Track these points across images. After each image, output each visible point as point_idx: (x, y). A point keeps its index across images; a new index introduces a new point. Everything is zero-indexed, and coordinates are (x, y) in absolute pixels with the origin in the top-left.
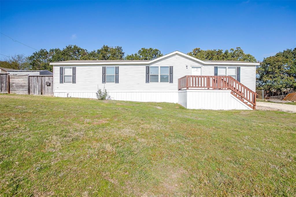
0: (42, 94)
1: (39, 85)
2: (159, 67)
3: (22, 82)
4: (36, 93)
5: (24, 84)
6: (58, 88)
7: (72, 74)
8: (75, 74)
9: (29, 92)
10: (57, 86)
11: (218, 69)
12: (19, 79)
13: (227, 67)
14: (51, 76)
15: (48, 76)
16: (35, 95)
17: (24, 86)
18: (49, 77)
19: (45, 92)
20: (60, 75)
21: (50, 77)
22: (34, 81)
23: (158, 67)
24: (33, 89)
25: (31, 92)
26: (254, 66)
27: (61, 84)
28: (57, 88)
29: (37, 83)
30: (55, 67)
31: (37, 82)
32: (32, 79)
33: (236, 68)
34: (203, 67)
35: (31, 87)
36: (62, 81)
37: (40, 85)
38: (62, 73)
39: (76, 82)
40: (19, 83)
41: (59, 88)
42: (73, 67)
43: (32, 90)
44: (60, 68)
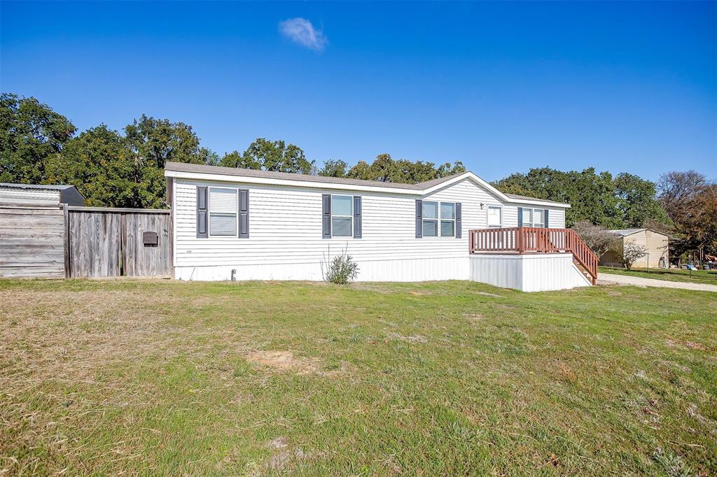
0: (122, 274)
1: (111, 243)
2: (439, 203)
3: (31, 232)
4: (100, 270)
5: (43, 239)
6: (190, 252)
7: (235, 210)
8: (247, 210)
9: (69, 268)
10: (186, 247)
11: (523, 212)
12: (15, 219)
13: (533, 209)
14: (159, 214)
15: (148, 214)
16: (96, 276)
17: (42, 246)
18: (151, 216)
19: (139, 267)
20: (198, 212)
21: (156, 216)
22: (90, 226)
23: (435, 204)
24: (88, 257)
25: (79, 268)
26: (561, 208)
27: (203, 241)
28: (185, 251)
29: (101, 238)
30: (179, 186)
31: (101, 232)
32: (80, 222)
33: (541, 211)
34: (504, 207)
35: (77, 252)
36: (203, 231)
37: (114, 241)
38: (202, 206)
39: (250, 235)
40: (15, 236)
41: (193, 251)
42: (240, 190)
43: (79, 260)
44: (199, 189)
